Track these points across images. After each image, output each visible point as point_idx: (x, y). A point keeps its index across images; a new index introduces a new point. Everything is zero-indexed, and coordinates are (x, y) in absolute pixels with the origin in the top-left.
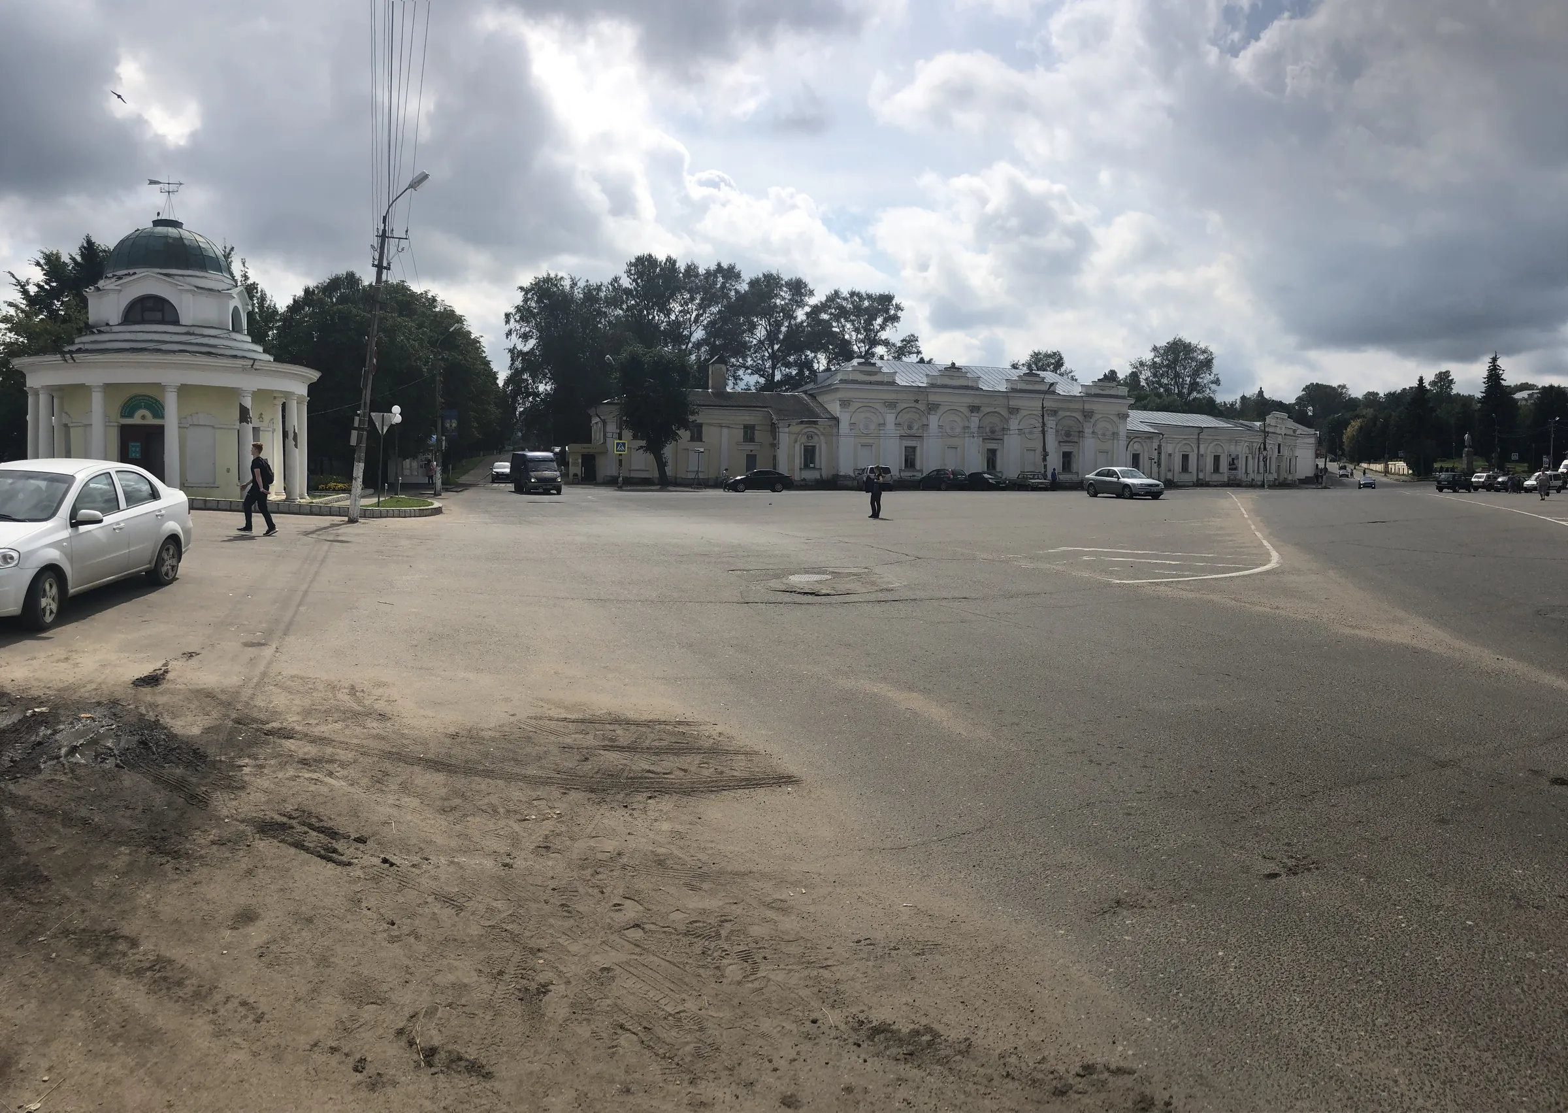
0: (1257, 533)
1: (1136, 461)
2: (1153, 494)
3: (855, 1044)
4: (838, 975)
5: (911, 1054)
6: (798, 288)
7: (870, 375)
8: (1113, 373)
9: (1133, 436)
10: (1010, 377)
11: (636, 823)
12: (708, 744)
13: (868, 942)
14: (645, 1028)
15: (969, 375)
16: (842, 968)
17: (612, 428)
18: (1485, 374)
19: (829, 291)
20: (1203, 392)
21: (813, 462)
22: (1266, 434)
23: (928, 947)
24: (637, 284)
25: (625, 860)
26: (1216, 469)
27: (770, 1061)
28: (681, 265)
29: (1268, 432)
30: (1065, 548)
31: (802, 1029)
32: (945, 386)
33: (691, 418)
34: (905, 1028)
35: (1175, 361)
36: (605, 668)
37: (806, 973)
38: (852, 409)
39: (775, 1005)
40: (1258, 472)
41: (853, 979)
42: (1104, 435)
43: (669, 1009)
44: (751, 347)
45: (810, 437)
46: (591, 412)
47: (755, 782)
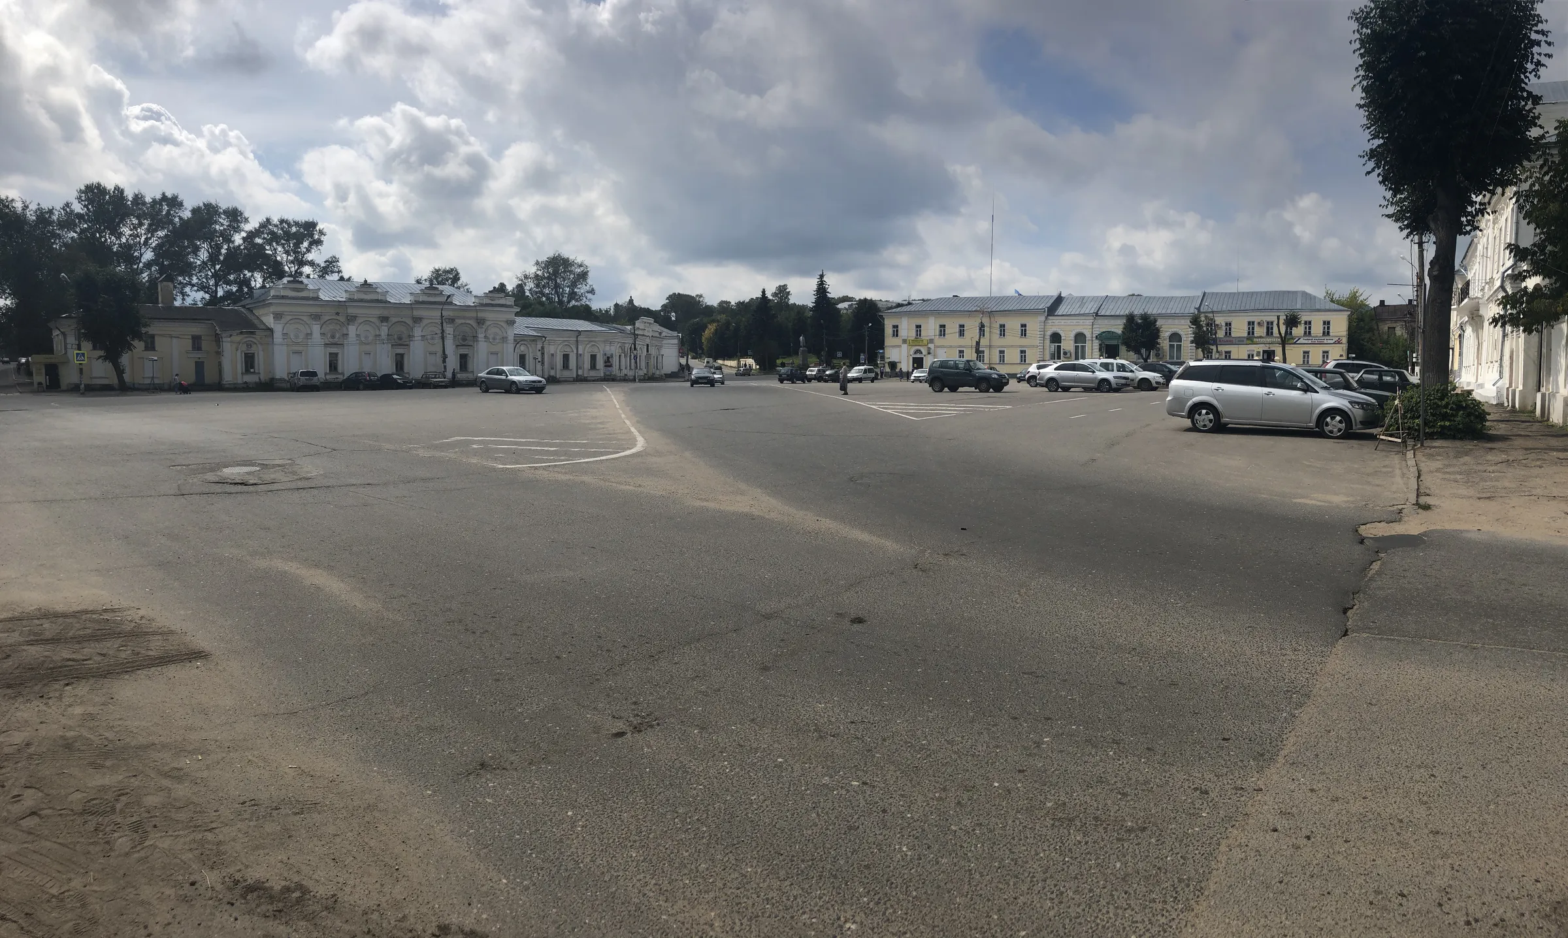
0: (627, 421)
1: (522, 361)
2: (537, 389)
3: (228, 903)
4: (221, 837)
5: (280, 911)
6: (235, 216)
7: (298, 291)
8: (502, 286)
9: (519, 340)
10: (413, 291)
11: (50, 711)
12: (128, 627)
13: (253, 802)
14: (27, 914)
15: (379, 290)
16: (226, 830)
17: (71, 340)
18: (815, 287)
19: (261, 218)
20: (581, 300)
21: (253, 367)
22: (636, 336)
23: (307, 806)
24: (88, 209)
25: (32, 750)
26: (593, 366)
27: (146, 927)
28: (129, 194)
29: (637, 335)
30: (459, 438)
31: (181, 892)
32: (361, 301)
33: (144, 330)
34: (277, 885)
35: (556, 273)
36: (42, 565)
37: (192, 837)
38: (283, 321)
39: (157, 873)
40: (630, 369)
41: (234, 840)
42: (494, 339)
43: (54, 891)
44: (196, 267)
45: (249, 346)
46: (51, 325)
47: (168, 659)
